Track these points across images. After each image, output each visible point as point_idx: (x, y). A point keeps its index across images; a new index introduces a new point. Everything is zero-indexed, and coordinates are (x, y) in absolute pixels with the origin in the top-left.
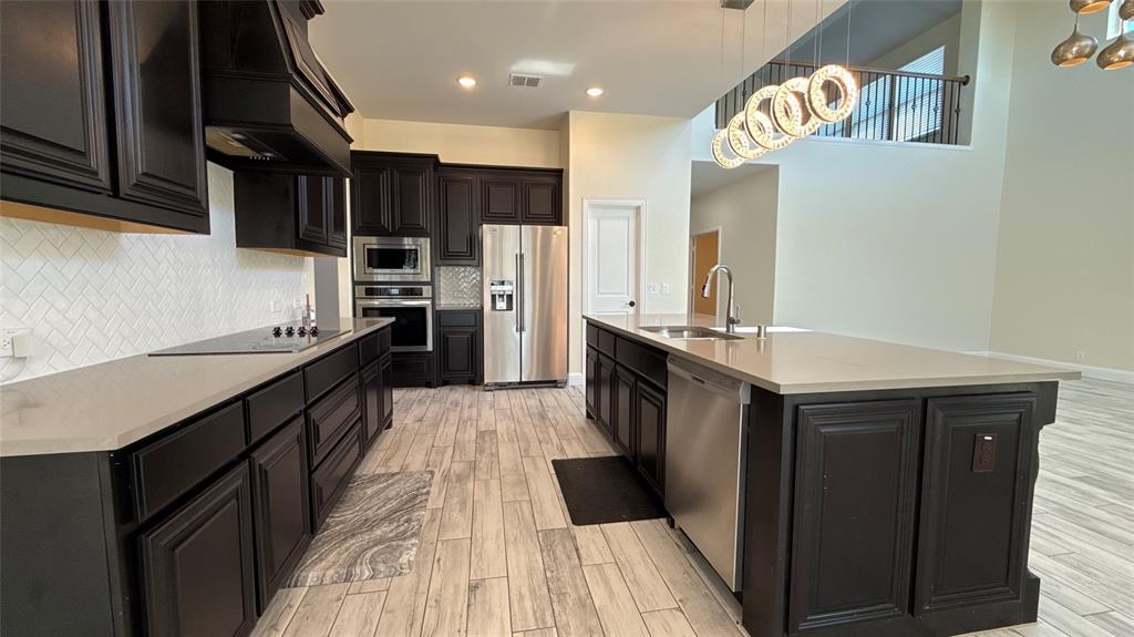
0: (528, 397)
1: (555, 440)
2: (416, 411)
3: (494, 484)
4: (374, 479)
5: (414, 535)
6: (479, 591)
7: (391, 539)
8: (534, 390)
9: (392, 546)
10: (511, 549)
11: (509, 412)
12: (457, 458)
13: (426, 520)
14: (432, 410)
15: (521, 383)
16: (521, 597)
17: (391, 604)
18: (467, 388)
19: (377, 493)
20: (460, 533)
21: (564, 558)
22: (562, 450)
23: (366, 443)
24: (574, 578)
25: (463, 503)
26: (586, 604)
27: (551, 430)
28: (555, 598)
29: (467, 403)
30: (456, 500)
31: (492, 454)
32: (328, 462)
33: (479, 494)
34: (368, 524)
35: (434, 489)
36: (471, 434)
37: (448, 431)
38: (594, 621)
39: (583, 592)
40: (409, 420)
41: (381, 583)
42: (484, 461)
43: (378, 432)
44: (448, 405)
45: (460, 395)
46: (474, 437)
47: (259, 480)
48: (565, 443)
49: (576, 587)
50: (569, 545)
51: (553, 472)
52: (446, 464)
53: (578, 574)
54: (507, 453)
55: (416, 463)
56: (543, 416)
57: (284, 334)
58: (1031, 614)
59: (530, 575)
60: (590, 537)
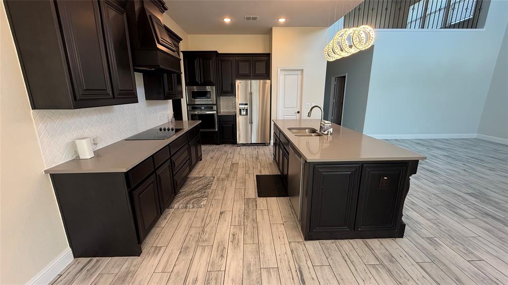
0: (253, 150)
1: (259, 167)
2: (211, 154)
3: (234, 182)
4: (195, 178)
5: (206, 197)
6: (223, 214)
7: (199, 198)
8: (256, 147)
10: (235, 202)
11: (244, 156)
12: (223, 173)
13: (211, 192)
14: (217, 154)
15: (251, 144)
16: (235, 217)
17: (197, 215)
18: (230, 146)
19: (195, 183)
20: (220, 197)
21: (251, 207)
22: (261, 172)
23: (192, 167)
24: (253, 213)
25: (222, 188)
26: (255, 220)
27: (259, 164)
28: (245, 218)
29: (230, 152)
30: (220, 187)
31: (235, 172)
32: (179, 173)
33: (228, 185)
34: (192, 193)
35: (214, 183)
36: (229, 164)
37: (221, 162)
38: (256, 225)
39: (254, 217)
40: (208, 158)
41: (195, 209)
42: (232, 174)
43: (197, 162)
44: (223, 152)
45: (228, 148)
46: (230, 166)
47: (158, 178)
48: (262, 169)
49: (253, 215)
50: (254, 203)
51: (255, 179)
52: (219, 175)
54: (241, 172)
55: (209, 174)
56: (257, 158)
57: (163, 131)
58: (401, 235)
59: (239, 211)
60: (262, 201)
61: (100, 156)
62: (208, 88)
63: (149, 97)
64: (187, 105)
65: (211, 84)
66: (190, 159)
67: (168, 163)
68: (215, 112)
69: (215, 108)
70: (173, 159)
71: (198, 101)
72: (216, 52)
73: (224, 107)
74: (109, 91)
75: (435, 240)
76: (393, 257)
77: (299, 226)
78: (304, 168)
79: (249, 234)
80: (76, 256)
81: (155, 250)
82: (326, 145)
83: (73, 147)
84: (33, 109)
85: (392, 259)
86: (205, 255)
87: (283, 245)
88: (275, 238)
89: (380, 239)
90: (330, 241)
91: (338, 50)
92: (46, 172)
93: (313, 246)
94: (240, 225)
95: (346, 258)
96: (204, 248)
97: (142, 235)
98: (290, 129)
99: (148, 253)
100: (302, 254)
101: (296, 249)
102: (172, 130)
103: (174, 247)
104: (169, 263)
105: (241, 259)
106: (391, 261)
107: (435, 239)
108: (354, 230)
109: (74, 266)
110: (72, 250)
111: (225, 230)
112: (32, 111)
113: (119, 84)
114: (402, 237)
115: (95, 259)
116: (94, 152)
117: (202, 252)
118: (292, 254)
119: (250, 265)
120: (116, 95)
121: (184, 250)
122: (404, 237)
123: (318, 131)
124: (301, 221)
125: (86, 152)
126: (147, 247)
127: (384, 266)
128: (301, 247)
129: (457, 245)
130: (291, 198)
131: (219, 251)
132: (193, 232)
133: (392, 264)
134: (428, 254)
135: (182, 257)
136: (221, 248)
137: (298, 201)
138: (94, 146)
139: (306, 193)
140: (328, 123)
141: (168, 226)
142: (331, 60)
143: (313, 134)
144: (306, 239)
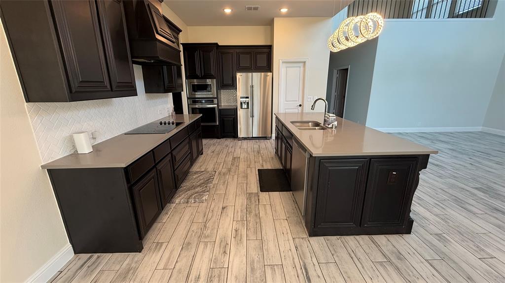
0: (255, 144)
1: (261, 161)
2: (212, 148)
3: (236, 177)
4: (196, 173)
5: (207, 191)
6: (225, 209)
7: (200, 192)
8: (257, 141)
9: (201, 194)
10: (237, 197)
11: (246, 150)
12: (224, 167)
13: (211, 187)
14: (218, 148)
15: (252, 137)
16: (238, 212)
17: (199, 210)
18: (232, 139)
19: (197, 178)
20: (222, 192)
21: (254, 202)
22: (263, 166)
23: (193, 161)
24: (255, 208)
26: (257, 216)
27: (261, 157)
28: (248, 213)
29: (231, 146)
30: (222, 181)
31: (237, 166)
32: (180, 167)
33: (230, 180)
34: (194, 187)
35: (215, 178)
36: (230, 158)
37: (222, 156)
38: (258, 220)
39: (257, 212)
40: (209, 152)
41: (197, 204)
42: (234, 168)
43: (198, 157)
44: (224, 146)
45: (229, 142)
46: (231, 160)
47: (159, 173)
48: (264, 163)
49: (255, 210)
50: (256, 198)
51: (257, 173)
52: (220, 169)
53: (257, 207)
54: (242, 166)
55: (210, 168)
56: (259, 152)
57: (163, 124)
58: (409, 231)
59: (242, 206)
60: (264, 196)
61: (100, 151)
62: (209, 81)
63: (149, 90)
64: (188, 98)
65: (211, 77)
66: (191, 153)
67: (169, 158)
68: (216, 106)
69: (216, 101)
70: (174, 153)
71: (199, 95)
72: (217, 44)
73: (225, 100)
74: (107, 83)
75: (444, 237)
76: (400, 253)
77: (303, 221)
78: (309, 163)
79: (252, 230)
80: (76, 252)
81: (156, 246)
82: (330, 139)
83: (71, 141)
84: (27, 102)
85: (400, 256)
86: (208, 251)
87: (287, 242)
88: (278, 233)
89: (387, 236)
90: (335, 237)
91: (343, 39)
92: (43, 167)
93: (318, 242)
94: (242, 220)
95: (353, 255)
96: (206, 244)
97: (142, 232)
98: (292, 122)
99: (150, 249)
100: (307, 251)
101: (301, 246)
102: (173, 124)
103: (176, 243)
104: (171, 260)
105: (244, 255)
106: (399, 259)
107: (444, 235)
108: (360, 226)
109: (74, 262)
110: (73, 246)
111: (227, 226)
112: (26, 104)
113: (117, 77)
114: (410, 233)
115: (96, 255)
116: (93, 147)
117: (204, 248)
118: (297, 250)
119: (253, 261)
120: (114, 87)
121: (186, 246)
122: (412, 233)
123: (322, 125)
124: (306, 216)
125: (85, 147)
126: (148, 243)
127: (392, 263)
128: (305, 244)
129: (467, 242)
130: (295, 193)
131: (222, 247)
132: (194, 227)
133: (399, 261)
134: (437, 251)
135: (184, 253)
136: (223, 244)
137: (302, 196)
138: (92, 141)
139: (311, 188)
140: (332, 117)
141: (170, 221)
142: (335, 50)
143: (317, 128)
144: (311, 235)
